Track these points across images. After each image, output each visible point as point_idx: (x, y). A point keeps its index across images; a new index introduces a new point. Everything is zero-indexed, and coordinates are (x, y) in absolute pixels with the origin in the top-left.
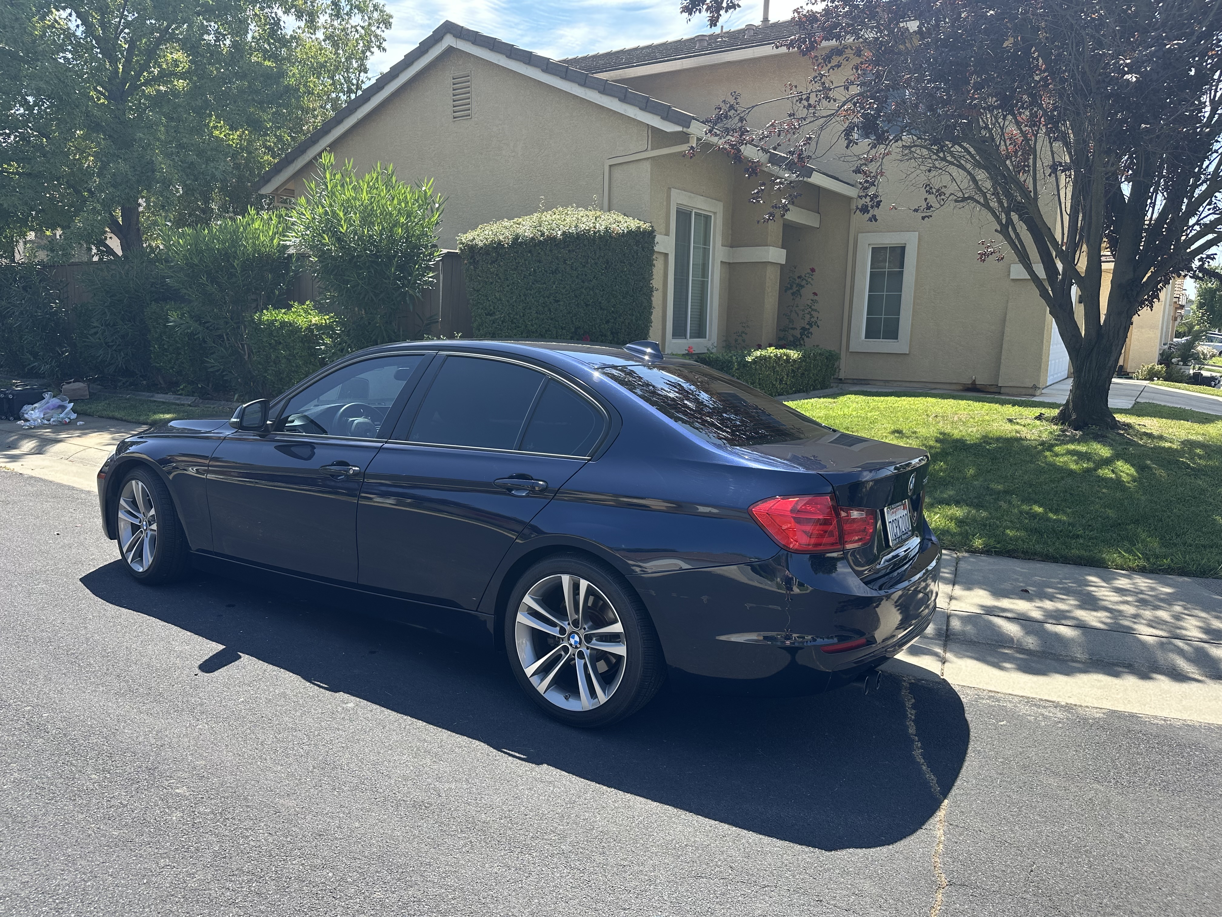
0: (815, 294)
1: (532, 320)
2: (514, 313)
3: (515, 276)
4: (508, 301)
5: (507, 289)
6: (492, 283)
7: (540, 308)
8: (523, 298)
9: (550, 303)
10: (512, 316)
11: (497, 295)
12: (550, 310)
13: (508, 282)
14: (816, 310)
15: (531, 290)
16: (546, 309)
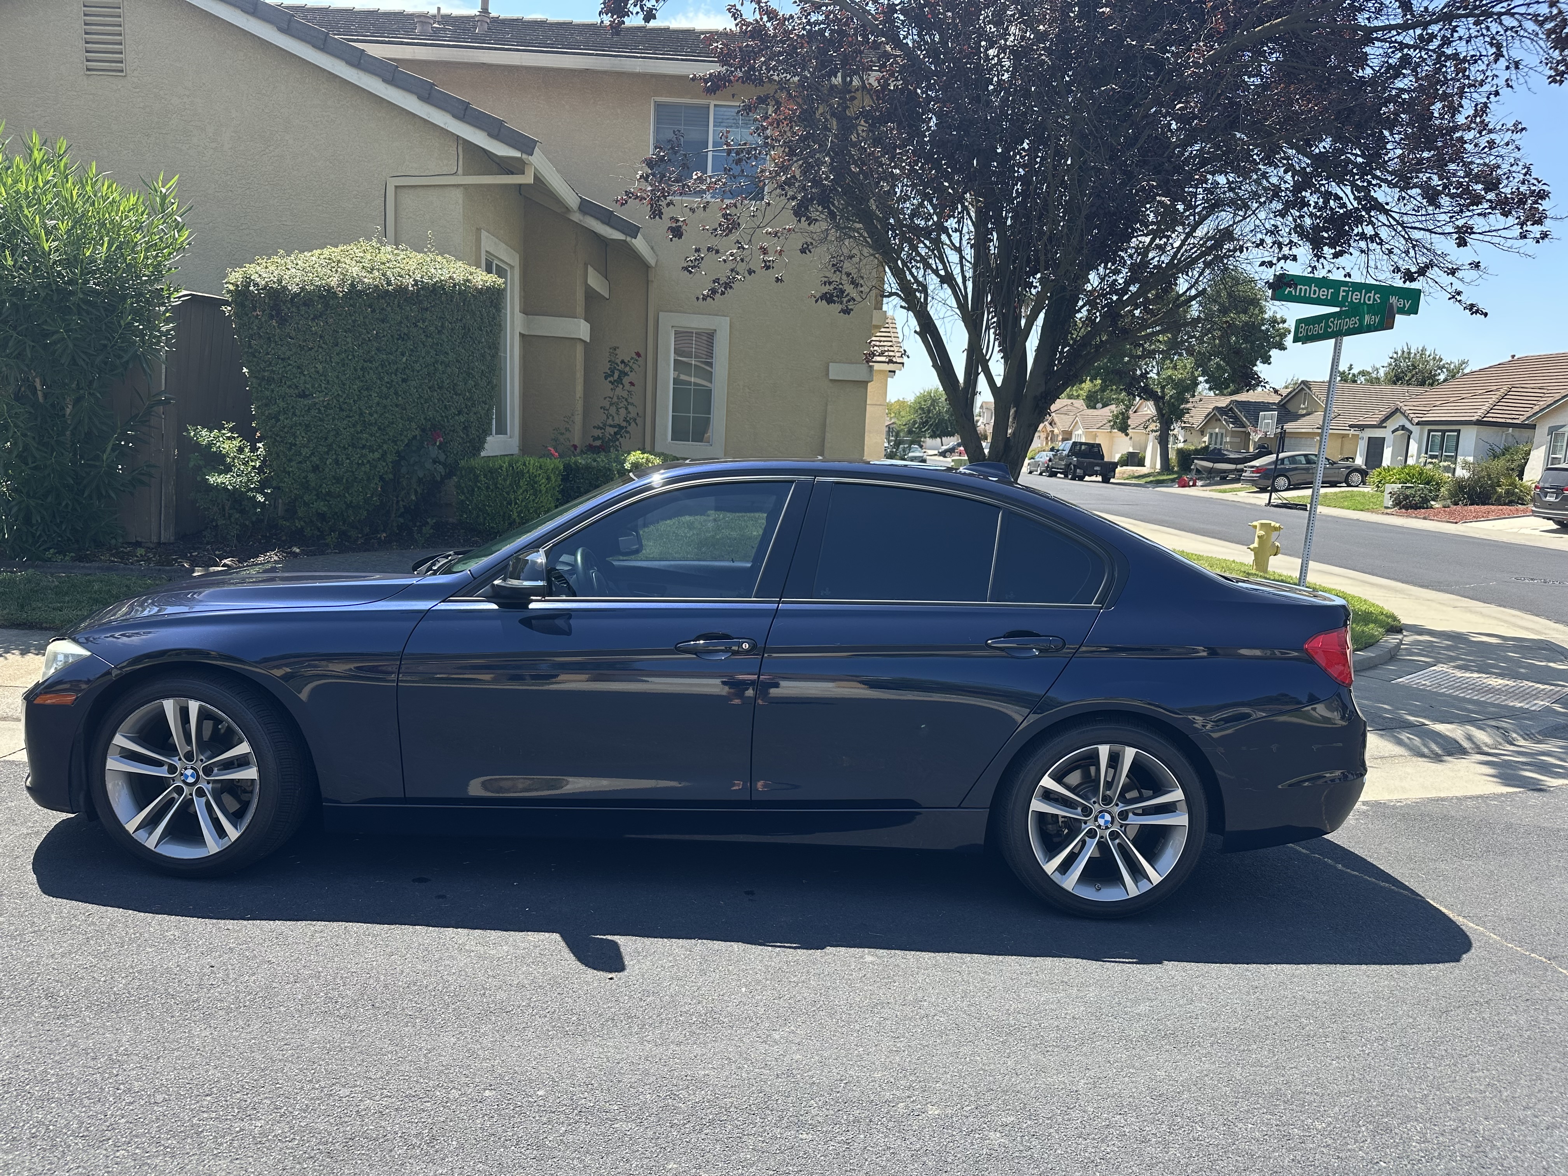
0: (632, 384)
1: (370, 407)
2: (344, 396)
3: (349, 340)
4: (338, 377)
5: (336, 359)
6: (311, 349)
7: (384, 389)
8: (360, 373)
9: (397, 383)
10: (341, 400)
11: (320, 367)
12: (396, 393)
13: (338, 349)
14: (632, 404)
15: (371, 362)
16: (392, 390)
